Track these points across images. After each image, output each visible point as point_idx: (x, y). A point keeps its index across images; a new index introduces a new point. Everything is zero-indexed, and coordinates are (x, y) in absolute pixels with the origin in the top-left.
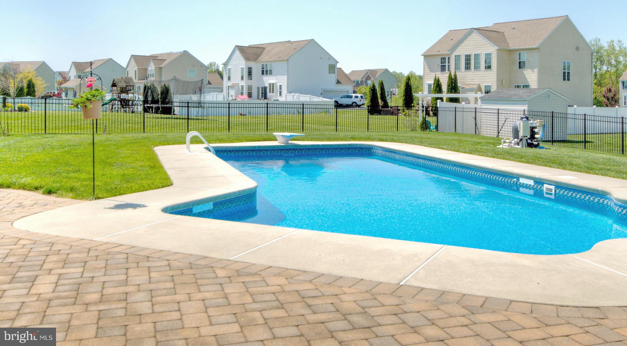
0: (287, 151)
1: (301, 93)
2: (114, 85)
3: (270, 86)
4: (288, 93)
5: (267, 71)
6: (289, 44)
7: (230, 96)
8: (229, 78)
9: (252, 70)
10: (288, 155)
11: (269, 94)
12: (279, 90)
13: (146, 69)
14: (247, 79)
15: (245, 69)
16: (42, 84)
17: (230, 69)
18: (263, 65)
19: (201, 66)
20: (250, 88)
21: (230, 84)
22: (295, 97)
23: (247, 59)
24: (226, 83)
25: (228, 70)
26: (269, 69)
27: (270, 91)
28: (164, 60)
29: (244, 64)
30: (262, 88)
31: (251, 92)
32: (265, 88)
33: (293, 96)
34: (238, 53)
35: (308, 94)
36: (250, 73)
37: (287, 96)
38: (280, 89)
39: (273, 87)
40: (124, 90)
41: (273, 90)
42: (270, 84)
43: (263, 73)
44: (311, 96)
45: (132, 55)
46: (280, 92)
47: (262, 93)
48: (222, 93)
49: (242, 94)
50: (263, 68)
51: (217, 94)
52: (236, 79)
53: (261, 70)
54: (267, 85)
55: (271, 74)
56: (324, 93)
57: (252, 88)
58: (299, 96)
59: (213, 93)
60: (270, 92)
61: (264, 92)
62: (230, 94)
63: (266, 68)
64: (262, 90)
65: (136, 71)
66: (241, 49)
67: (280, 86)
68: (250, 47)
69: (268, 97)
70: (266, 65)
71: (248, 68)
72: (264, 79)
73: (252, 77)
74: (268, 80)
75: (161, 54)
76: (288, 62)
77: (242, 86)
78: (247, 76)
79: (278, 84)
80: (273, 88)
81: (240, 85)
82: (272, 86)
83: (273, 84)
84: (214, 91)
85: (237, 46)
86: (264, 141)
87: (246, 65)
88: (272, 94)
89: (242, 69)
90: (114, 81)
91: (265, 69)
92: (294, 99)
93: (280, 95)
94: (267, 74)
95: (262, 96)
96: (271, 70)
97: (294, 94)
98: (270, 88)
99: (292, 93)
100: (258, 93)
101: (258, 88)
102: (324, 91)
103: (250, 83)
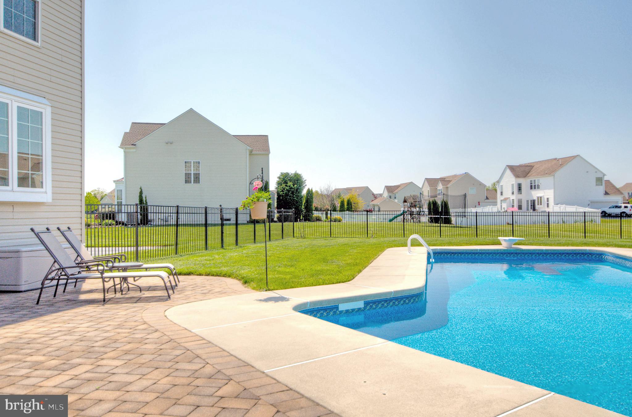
0: (509, 255)
1: (567, 204)
2: (405, 201)
3: (538, 199)
4: (555, 205)
5: (535, 186)
6: (555, 162)
7: (502, 209)
8: (502, 194)
9: (521, 186)
10: (510, 258)
11: (537, 207)
12: (546, 202)
13: (437, 189)
14: (517, 193)
15: (515, 185)
16: (363, 203)
17: (502, 186)
18: (531, 181)
19: (480, 185)
20: (520, 201)
21: (502, 198)
22: (562, 208)
23: (517, 176)
24: (499, 198)
25: (500, 187)
26: (536, 184)
27: (538, 203)
28: (450, 181)
29: (515, 181)
30: (531, 201)
31: (521, 205)
32: (534, 201)
33: (560, 207)
34: (508, 172)
35: (574, 206)
36: (520, 189)
37: (554, 207)
38: (548, 201)
39: (541, 199)
40: (413, 205)
41: (541, 203)
42: (538, 198)
43: (531, 188)
44: (577, 207)
45: (426, 178)
46: (548, 204)
47: (531, 205)
48: (497, 206)
49: (513, 206)
50: (531, 184)
51: (492, 208)
52: (508, 193)
53: (529, 185)
54: (535, 198)
55: (538, 187)
56: (592, 204)
57: (521, 201)
58: (565, 207)
59: (488, 206)
60: (538, 205)
61: (532, 204)
62: (503, 207)
63: (535, 183)
64: (531, 203)
65: (428, 190)
66: (512, 168)
67: (548, 199)
68: (520, 166)
69: (536, 209)
70: (535, 181)
71: (518, 184)
72: (532, 193)
73: (521, 191)
74: (536, 194)
75: (448, 177)
76: (554, 177)
77: (513, 200)
78: (517, 191)
79: (546, 198)
80: (541, 201)
81: (511, 199)
82: (539, 199)
83: (541, 197)
84: (490, 205)
85: (507, 166)
86: (493, 245)
87: (516, 182)
88: (540, 206)
89: (513, 185)
90: (405, 198)
91: (533, 185)
92: (560, 210)
93: (548, 206)
94: (535, 188)
95: (531, 208)
96: (538, 186)
97: (561, 205)
98: (538, 201)
99: (559, 205)
100: (528, 206)
101: (528, 201)
102: (591, 202)
103: (520, 197)
